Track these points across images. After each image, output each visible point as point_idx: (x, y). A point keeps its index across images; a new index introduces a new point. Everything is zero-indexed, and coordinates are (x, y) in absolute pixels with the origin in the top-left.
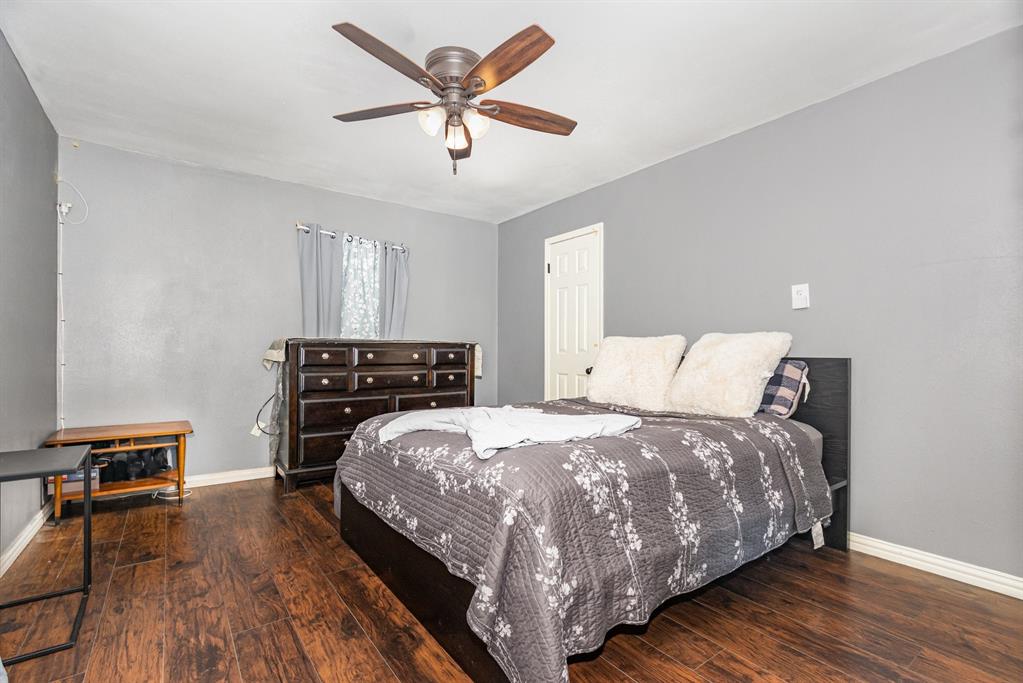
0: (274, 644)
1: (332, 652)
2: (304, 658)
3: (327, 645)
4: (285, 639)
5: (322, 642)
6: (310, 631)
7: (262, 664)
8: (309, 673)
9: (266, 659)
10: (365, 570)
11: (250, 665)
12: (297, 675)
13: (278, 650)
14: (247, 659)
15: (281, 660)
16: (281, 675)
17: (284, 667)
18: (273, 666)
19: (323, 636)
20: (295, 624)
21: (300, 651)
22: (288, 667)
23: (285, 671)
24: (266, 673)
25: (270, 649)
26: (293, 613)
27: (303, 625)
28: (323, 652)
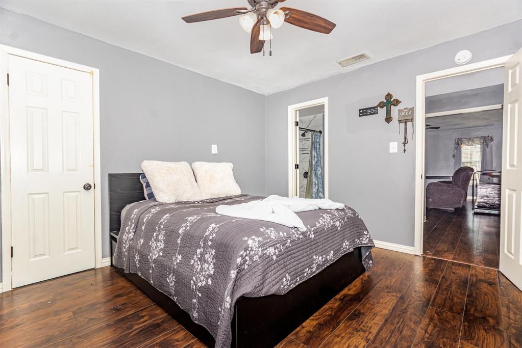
0: (391, 336)
1: (375, 314)
2: (386, 321)
3: (372, 318)
4: (384, 334)
5: (372, 320)
6: (371, 328)
7: (404, 332)
8: (391, 316)
9: (401, 333)
10: (297, 333)
11: (410, 337)
12: (395, 319)
13: (392, 332)
14: (409, 340)
15: (395, 327)
16: (401, 323)
17: (397, 324)
18: (401, 328)
19: (369, 322)
20: (371, 337)
21: (384, 324)
22: (396, 323)
23: (398, 323)
24: (406, 328)
25: (395, 335)
26: (365, 343)
27: (370, 333)
28: (377, 317)
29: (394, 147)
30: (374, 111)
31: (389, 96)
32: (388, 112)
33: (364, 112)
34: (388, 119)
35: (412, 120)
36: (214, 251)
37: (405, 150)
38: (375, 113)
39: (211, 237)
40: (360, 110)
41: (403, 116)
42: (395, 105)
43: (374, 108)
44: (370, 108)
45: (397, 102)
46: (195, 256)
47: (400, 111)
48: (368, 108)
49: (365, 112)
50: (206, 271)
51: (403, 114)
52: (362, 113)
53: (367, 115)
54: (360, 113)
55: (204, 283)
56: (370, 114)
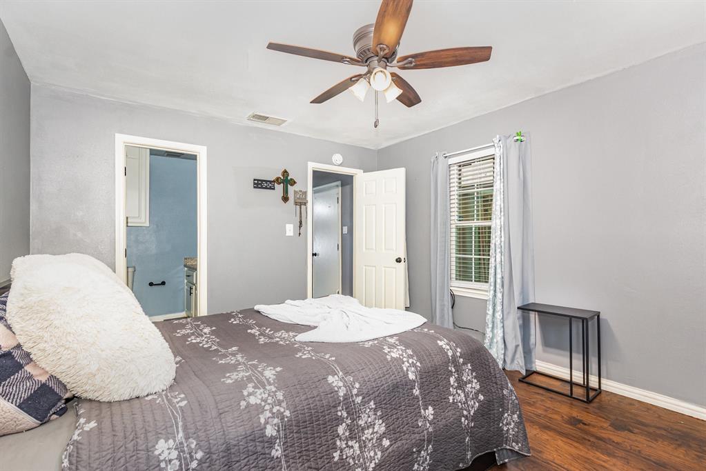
29: (290, 230)
30: (270, 185)
31: (285, 173)
32: (286, 191)
33: (259, 184)
34: (285, 199)
35: (305, 204)
36: (469, 365)
37: (300, 234)
38: (270, 188)
39: (458, 354)
40: (255, 180)
41: (299, 199)
42: (292, 185)
43: (270, 182)
44: (266, 181)
45: (293, 183)
46: (451, 389)
47: (295, 192)
48: (264, 181)
49: (261, 184)
50: (472, 392)
51: (298, 196)
52: (257, 184)
53: (262, 188)
54: (255, 184)
55: (477, 404)
56: (266, 188)
